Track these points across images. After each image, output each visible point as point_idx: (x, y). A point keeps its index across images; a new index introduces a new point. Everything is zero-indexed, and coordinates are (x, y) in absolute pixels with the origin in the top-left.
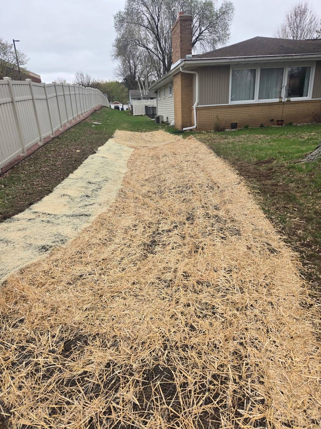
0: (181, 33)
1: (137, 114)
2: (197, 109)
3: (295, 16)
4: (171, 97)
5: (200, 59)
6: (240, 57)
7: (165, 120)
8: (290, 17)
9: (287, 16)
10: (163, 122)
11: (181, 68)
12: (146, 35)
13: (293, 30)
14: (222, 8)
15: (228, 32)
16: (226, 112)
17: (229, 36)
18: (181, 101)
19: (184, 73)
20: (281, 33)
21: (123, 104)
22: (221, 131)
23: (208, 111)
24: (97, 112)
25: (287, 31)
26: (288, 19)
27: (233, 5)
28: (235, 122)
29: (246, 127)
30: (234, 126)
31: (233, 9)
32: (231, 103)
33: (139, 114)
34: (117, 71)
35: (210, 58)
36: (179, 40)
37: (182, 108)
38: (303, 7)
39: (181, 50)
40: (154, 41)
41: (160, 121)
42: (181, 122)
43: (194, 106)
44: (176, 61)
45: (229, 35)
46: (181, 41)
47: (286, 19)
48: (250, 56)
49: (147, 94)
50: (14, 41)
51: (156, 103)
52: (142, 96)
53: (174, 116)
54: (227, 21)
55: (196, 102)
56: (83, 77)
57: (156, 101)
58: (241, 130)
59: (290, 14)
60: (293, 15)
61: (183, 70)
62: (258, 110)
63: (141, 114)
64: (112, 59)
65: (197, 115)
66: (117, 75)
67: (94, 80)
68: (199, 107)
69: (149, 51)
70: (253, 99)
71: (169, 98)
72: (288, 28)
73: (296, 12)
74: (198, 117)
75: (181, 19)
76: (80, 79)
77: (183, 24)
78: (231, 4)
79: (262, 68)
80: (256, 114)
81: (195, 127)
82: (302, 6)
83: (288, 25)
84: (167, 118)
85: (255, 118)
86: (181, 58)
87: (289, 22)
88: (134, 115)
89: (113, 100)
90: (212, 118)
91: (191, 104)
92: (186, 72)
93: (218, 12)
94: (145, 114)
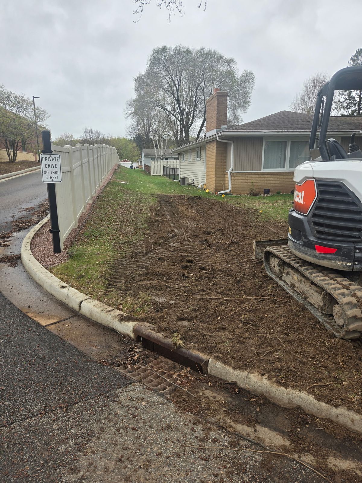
0: (217, 107)
1: (154, 174)
2: (232, 175)
3: (314, 87)
4: (199, 161)
5: (237, 131)
6: (273, 131)
7: (191, 182)
8: (309, 88)
9: (306, 87)
10: (188, 184)
11: (217, 137)
12: (165, 97)
13: (311, 100)
14: (243, 76)
15: (248, 100)
16: (259, 178)
17: (250, 104)
18: (215, 167)
19: (220, 142)
20: (300, 102)
21: (133, 162)
22: (254, 195)
23: (242, 177)
24: (117, 170)
25: (306, 100)
26: (307, 89)
27: (254, 74)
28: (267, 188)
29: (278, 193)
30: (267, 191)
31: (253, 78)
32: (263, 170)
33: (157, 174)
34: (130, 130)
35: (246, 131)
36: (215, 112)
37: (216, 172)
38: (322, 79)
39: (217, 121)
40: (172, 102)
41: (186, 182)
42: (214, 186)
43: (229, 171)
44: (211, 130)
45: (249, 102)
46: (217, 113)
47: (305, 89)
48: (282, 131)
49: (162, 154)
50: (34, 97)
51: (179, 163)
52: (156, 155)
53: (205, 179)
54: (248, 89)
55: (231, 168)
56: (92, 134)
57: (179, 162)
58: (274, 195)
59: (308, 85)
60: (312, 87)
61: (220, 139)
62: (289, 178)
63: (159, 174)
64: (126, 117)
65: (231, 180)
66: (130, 133)
67: (104, 136)
68: (234, 173)
69: (168, 113)
70: (284, 167)
71: (196, 161)
72: (306, 97)
73: (314, 84)
74: (232, 182)
75: (218, 94)
76: (89, 135)
77: (220, 100)
78: (251, 74)
79: (292, 141)
80: (286, 181)
81: (229, 190)
82: (320, 78)
83: (307, 95)
84: (193, 180)
85: (286, 185)
86: (217, 128)
87: (308, 92)
88: (151, 175)
89: (122, 158)
90: (246, 183)
91: (224, 169)
92: (222, 141)
93: (239, 80)
94: (163, 174)
